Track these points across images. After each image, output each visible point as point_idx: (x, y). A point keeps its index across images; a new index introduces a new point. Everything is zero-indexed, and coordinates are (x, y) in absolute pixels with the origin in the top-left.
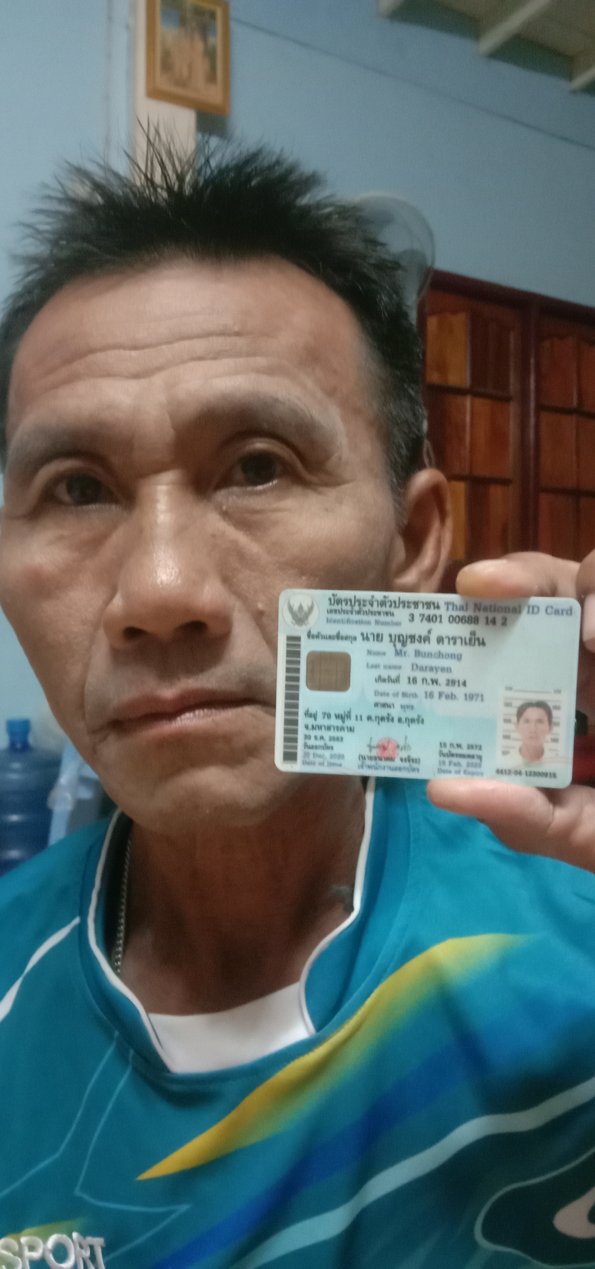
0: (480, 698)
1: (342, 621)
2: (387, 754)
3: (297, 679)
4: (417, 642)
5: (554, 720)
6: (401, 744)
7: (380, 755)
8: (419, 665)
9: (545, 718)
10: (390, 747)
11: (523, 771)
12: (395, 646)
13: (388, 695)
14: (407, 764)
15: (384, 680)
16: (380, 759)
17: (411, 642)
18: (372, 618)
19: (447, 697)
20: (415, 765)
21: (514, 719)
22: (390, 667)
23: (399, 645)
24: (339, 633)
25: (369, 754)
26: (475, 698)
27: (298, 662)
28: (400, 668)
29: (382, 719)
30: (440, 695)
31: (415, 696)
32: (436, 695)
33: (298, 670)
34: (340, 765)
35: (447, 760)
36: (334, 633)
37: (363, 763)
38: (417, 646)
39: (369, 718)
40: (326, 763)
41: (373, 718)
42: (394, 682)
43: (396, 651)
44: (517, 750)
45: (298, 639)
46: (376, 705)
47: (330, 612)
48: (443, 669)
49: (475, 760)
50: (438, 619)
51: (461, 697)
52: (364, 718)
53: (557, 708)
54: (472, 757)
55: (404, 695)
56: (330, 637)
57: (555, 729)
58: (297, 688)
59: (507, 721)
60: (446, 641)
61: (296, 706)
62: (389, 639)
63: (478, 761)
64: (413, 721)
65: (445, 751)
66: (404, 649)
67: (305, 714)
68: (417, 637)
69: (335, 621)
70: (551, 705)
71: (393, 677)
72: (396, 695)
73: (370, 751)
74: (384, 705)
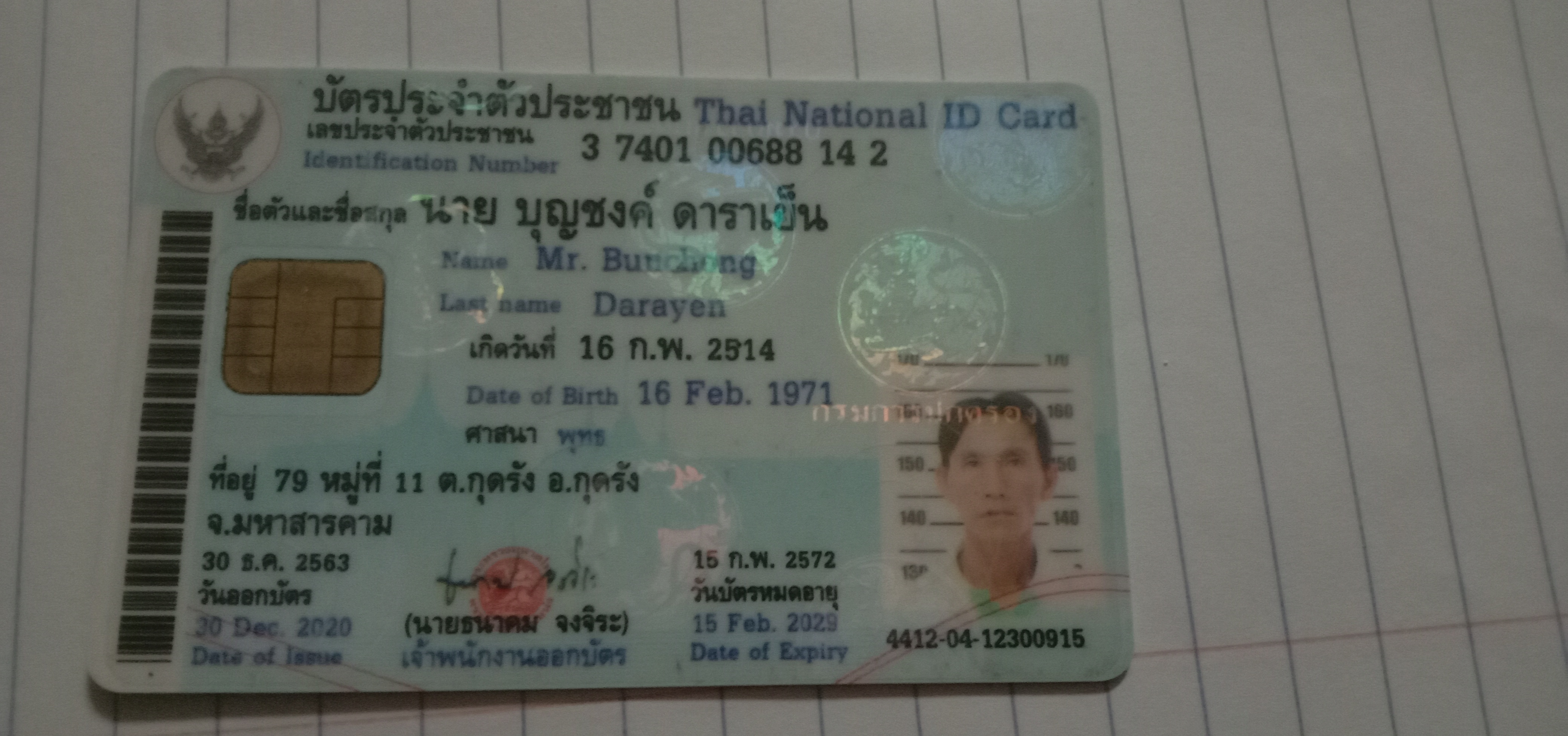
0: (819, 394)
1: (359, 162)
2: (508, 607)
3: (192, 356)
4: (608, 223)
5: (1057, 452)
6: (562, 566)
7: (483, 613)
8: (620, 295)
9: (1029, 446)
10: (523, 578)
11: (976, 632)
12: (536, 236)
13: (514, 398)
14: (580, 639)
15: (501, 351)
16: (486, 628)
17: (592, 224)
18: (460, 151)
19: (714, 396)
20: (610, 640)
21: (932, 456)
22: (522, 307)
23: (550, 235)
24: (345, 200)
25: (445, 612)
26: (803, 393)
27: (199, 299)
28: (555, 307)
29: (495, 481)
30: (693, 389)
31: (608, 397)
32: (679, 392)
33: (194, 327)
34: (335, 659)
35: (721, 610)
36: (328, 198)
37: (421, 644)
38: (609, 235)
39: (447, 482)
40: (281, 655)
41: (463, 481)
42: (535, 355)
43: (542, 250)
44: (949, 559)
45: (204, 220)
46: (473, 434)
47: (321, 131)
48: (697, 308)
49: (818, 606)
50: (677, 151)
51: (759, 394)
52: (430, 482)
53: (1063, 411)
54: (807, 593)
55: (572, 396)
56: (315, 214)
57: (1065, 481)
58: (188, 386)
59: (911, 464)
60: (703, 216)
61: (182, 451)
62: (518, 214)
63: (825, 607)
64: (600, 480)
65: (715, 578)
66: (570, 246)
67: (214, 478)
68: (609, 207)
69: (333, 161)
70: (1042, 402)
71: (534, 338)
72: (542, 397)
73: (449, 601)
74: (501, 434)
